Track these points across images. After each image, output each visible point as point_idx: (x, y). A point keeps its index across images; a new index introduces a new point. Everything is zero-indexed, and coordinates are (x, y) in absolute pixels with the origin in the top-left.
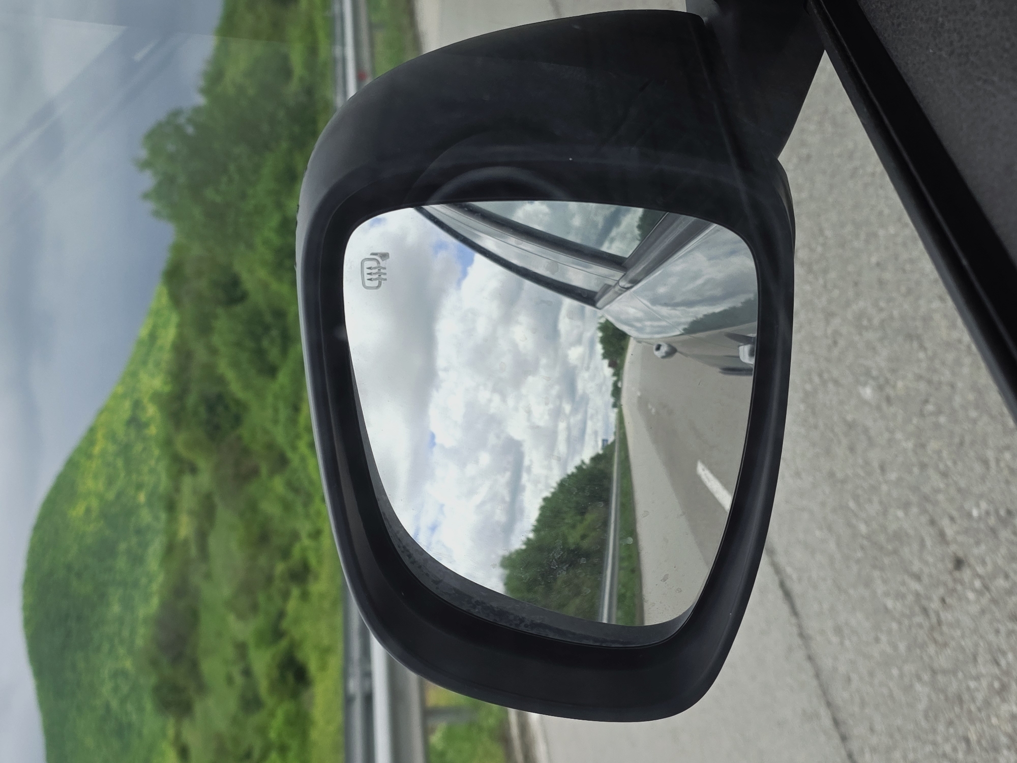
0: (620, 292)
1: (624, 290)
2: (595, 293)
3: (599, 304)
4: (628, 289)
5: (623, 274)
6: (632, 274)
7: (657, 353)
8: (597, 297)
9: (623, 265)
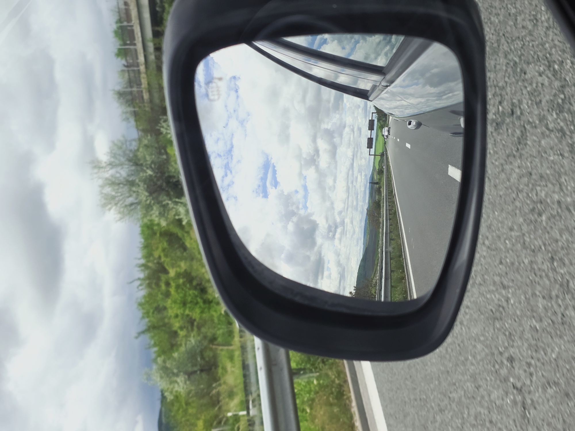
0: (382, 89)
1: (385, 87)
2: (368, 91)
3: (370, 99)
4: (387, 86)
5: (383, 77)
6: (389, 77)
7: (409, 127)
8: (369, 94)
9: (383, 71)
